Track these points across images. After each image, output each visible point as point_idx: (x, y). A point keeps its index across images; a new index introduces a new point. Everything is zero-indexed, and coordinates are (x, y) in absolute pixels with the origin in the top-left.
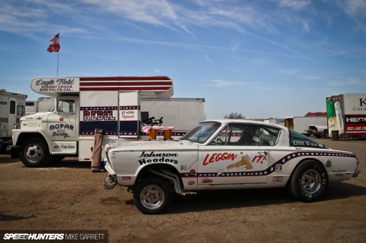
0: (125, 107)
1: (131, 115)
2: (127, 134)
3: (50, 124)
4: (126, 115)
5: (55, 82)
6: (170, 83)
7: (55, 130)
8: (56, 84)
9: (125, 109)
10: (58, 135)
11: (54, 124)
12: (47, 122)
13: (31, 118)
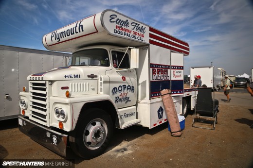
0: (176, 66)
1: (179, 74)
2: (177, 93)
3: (113, 86)
4: (176, 74)
5: (130, 25)
6: (188, 49)
7: (118, 94)
8: (130, 28)
9: (175, 69)
10: (120, 100)
11: (117, 86)
12: (109, 82)
13: (76, 76)
